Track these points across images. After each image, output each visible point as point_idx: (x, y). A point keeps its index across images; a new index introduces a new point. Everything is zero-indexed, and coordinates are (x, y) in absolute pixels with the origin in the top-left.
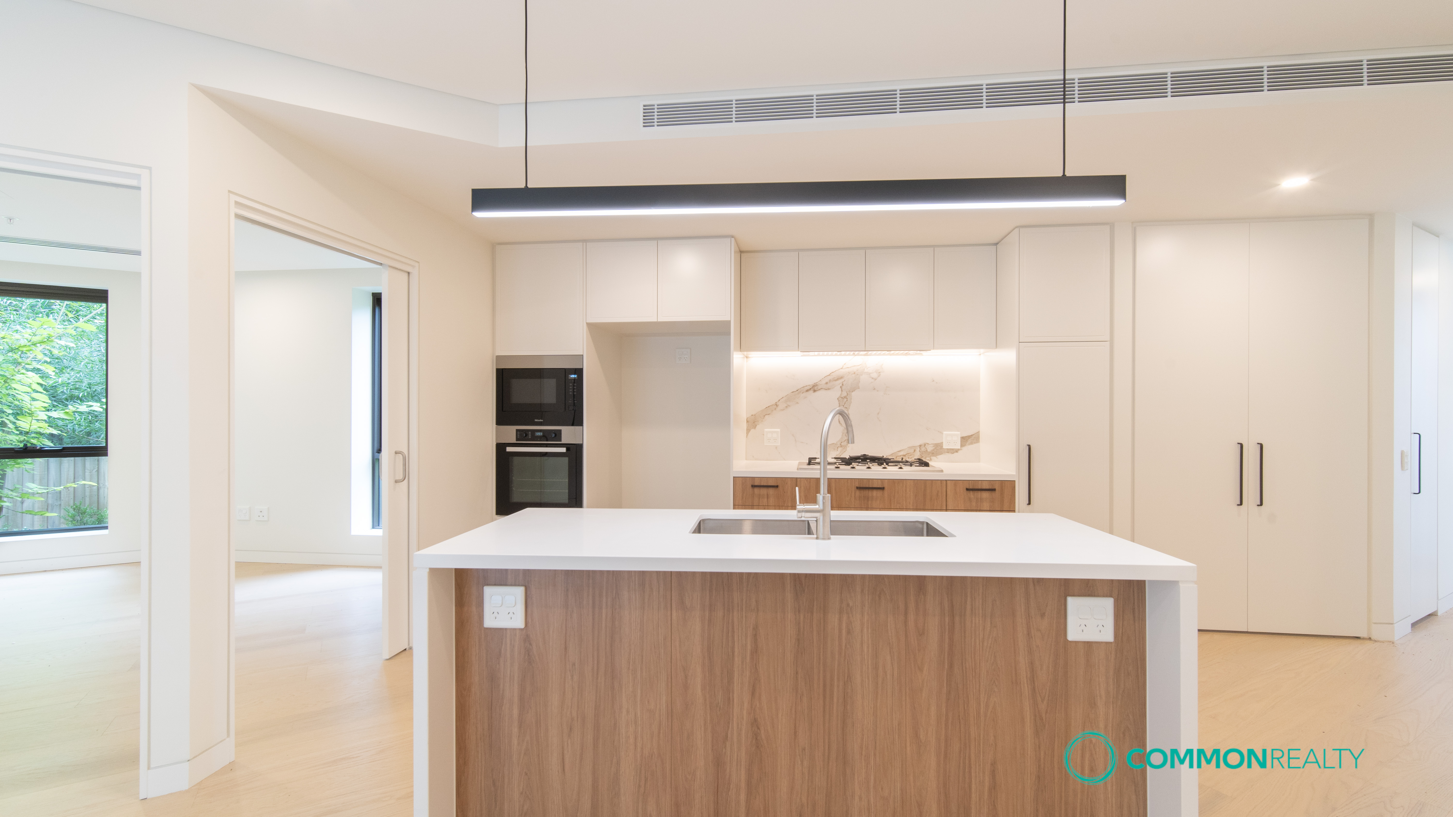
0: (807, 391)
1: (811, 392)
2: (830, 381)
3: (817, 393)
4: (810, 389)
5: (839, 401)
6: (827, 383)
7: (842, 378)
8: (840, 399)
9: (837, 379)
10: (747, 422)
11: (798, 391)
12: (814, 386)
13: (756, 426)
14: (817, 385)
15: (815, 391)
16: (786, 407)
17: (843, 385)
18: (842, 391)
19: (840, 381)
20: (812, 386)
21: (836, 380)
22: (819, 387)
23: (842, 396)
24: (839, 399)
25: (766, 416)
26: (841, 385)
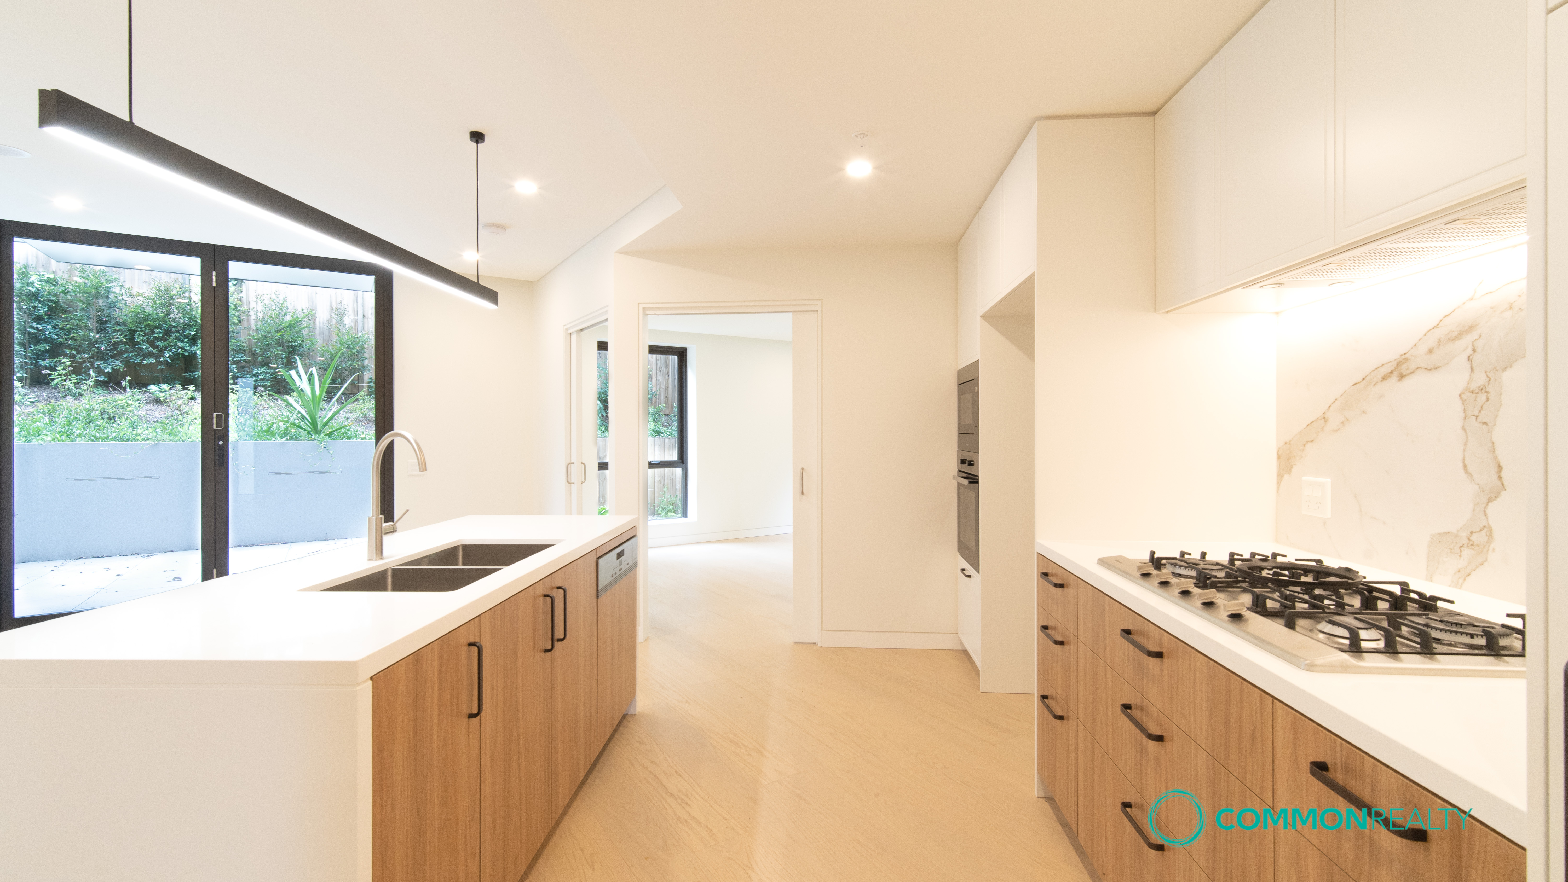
0: (1385, 378)
1: (1394, 379)
2: (1439, 342)
3: (1408, 382)
4: (1391, 372)
5: (1463, 401)
6: (1431, 351)
7: (1471, 328)
8: (1467, 395)
9: (1460, 335)
10: (1279, 457)
11: (1365, 382)
12: (1399, 364)
13: (1291, 467)
14: (1406, 360)
15: (1402, 377)
16: (1343, 423)
17: (1474, 350)
18: (1472, 369)
19: (1467, 340)
20: (1394, 364)
21: (1455, 339)
22: (1413, 365)
23: (1474, 386)
24: (1464, 397)
25: (1308, 446)
26: (1469, 351)
